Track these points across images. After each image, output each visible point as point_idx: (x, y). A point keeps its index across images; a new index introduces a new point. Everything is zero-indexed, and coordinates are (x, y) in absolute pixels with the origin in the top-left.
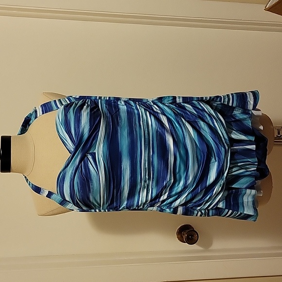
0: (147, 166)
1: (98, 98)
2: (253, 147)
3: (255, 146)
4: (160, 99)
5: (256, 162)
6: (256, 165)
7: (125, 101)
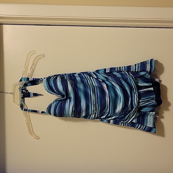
0: (94, 103)
1: (64, 74)
2: (152, 89)
3: (152, 88)
4: (97, 71)
5: (154, 98)
6: (154, 99)
7: (78, 74)
